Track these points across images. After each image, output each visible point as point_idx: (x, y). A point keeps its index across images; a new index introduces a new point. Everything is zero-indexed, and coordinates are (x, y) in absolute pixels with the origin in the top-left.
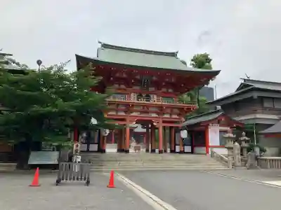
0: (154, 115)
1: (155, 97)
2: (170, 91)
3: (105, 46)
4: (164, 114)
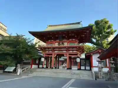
1: (66, 43)
2: (74, 40)
4: (69, 51)
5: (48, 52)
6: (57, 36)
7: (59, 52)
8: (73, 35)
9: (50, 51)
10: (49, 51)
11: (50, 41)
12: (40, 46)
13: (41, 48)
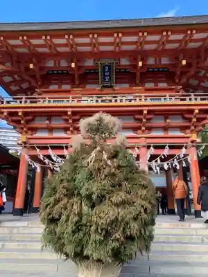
2: (162, 85)
4: (150, 129)
5: (45, 135)
8: (165, 61)
9: (59, 129)
10: (51, 130)
11: (54, 87)
12: (8, 102)
13: (11, 114)
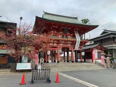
0: (70, 45)
1: (70, 37)
3: (46, 13)
6: (62, 28)
7: (64, 45)
9: (55, 43)
10: (53, 43)
